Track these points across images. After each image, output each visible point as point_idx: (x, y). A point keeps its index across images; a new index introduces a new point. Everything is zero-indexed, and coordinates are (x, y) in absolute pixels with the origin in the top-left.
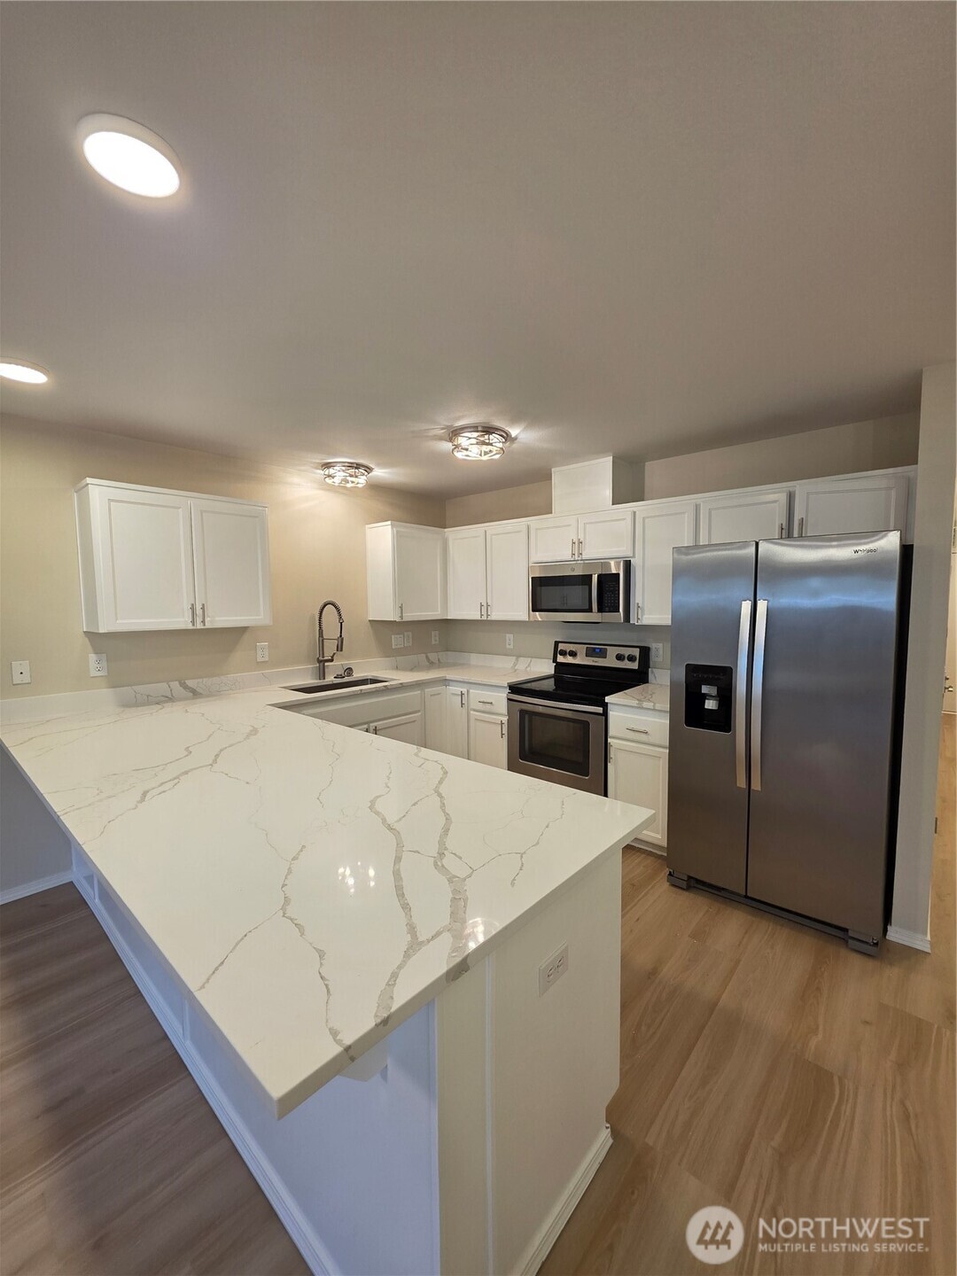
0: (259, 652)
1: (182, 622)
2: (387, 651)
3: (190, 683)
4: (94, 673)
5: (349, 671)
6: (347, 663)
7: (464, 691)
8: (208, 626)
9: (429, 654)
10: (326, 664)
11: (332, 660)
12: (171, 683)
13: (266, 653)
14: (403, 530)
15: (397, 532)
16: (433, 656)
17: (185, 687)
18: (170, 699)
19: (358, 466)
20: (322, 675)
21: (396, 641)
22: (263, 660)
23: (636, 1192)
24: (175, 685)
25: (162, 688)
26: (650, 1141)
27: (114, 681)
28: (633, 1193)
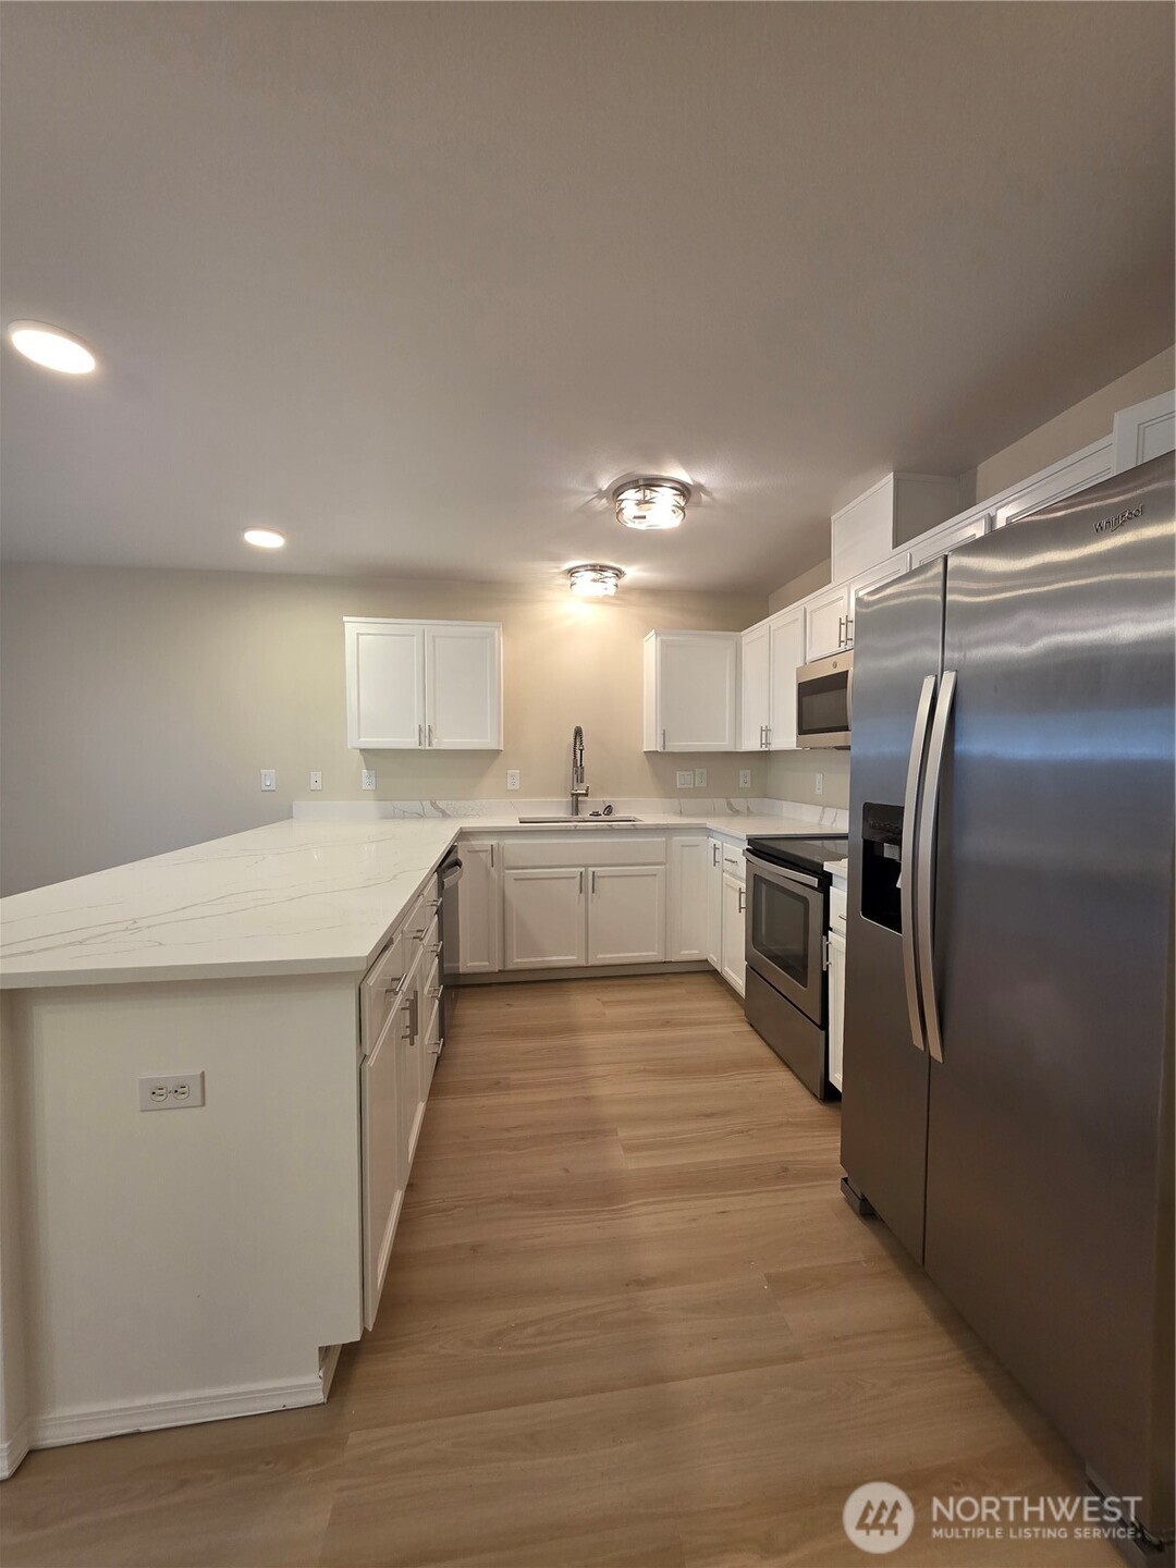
0: (510, 780)
1: (410, 742)
2: (668, 790)
3: (441, 804)
4: (365, 787)
5: (609, 810)
6: (609, 800)
7: (719, 844)
8: (435, 746)
9: (732, 801)
10: (580, 799)
11: (586, 795)
12: (424, 803)
13: (517, 779)
14: (670, 638)
15: (662, 641)
16: (738, 803)
17: (437, 808)
18: (421, 816)
19: (602, 569)
20: (576, 811)
21: (682, 778)
22: (513, 787)
23: (270, 1466)
24: (427, 804)
25: (415, 806)
26: (354, 1438)
27: (381, 795)
28: (268, 1463)
